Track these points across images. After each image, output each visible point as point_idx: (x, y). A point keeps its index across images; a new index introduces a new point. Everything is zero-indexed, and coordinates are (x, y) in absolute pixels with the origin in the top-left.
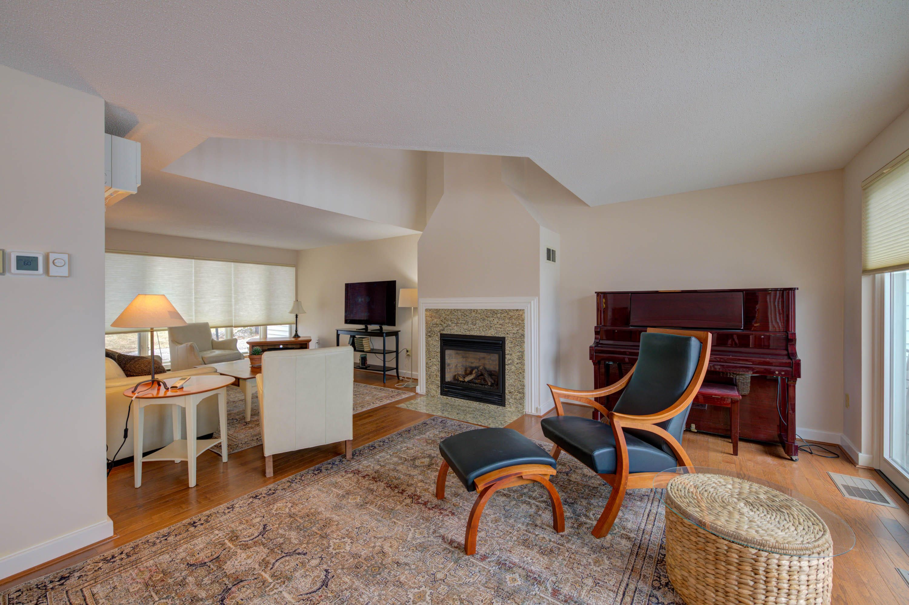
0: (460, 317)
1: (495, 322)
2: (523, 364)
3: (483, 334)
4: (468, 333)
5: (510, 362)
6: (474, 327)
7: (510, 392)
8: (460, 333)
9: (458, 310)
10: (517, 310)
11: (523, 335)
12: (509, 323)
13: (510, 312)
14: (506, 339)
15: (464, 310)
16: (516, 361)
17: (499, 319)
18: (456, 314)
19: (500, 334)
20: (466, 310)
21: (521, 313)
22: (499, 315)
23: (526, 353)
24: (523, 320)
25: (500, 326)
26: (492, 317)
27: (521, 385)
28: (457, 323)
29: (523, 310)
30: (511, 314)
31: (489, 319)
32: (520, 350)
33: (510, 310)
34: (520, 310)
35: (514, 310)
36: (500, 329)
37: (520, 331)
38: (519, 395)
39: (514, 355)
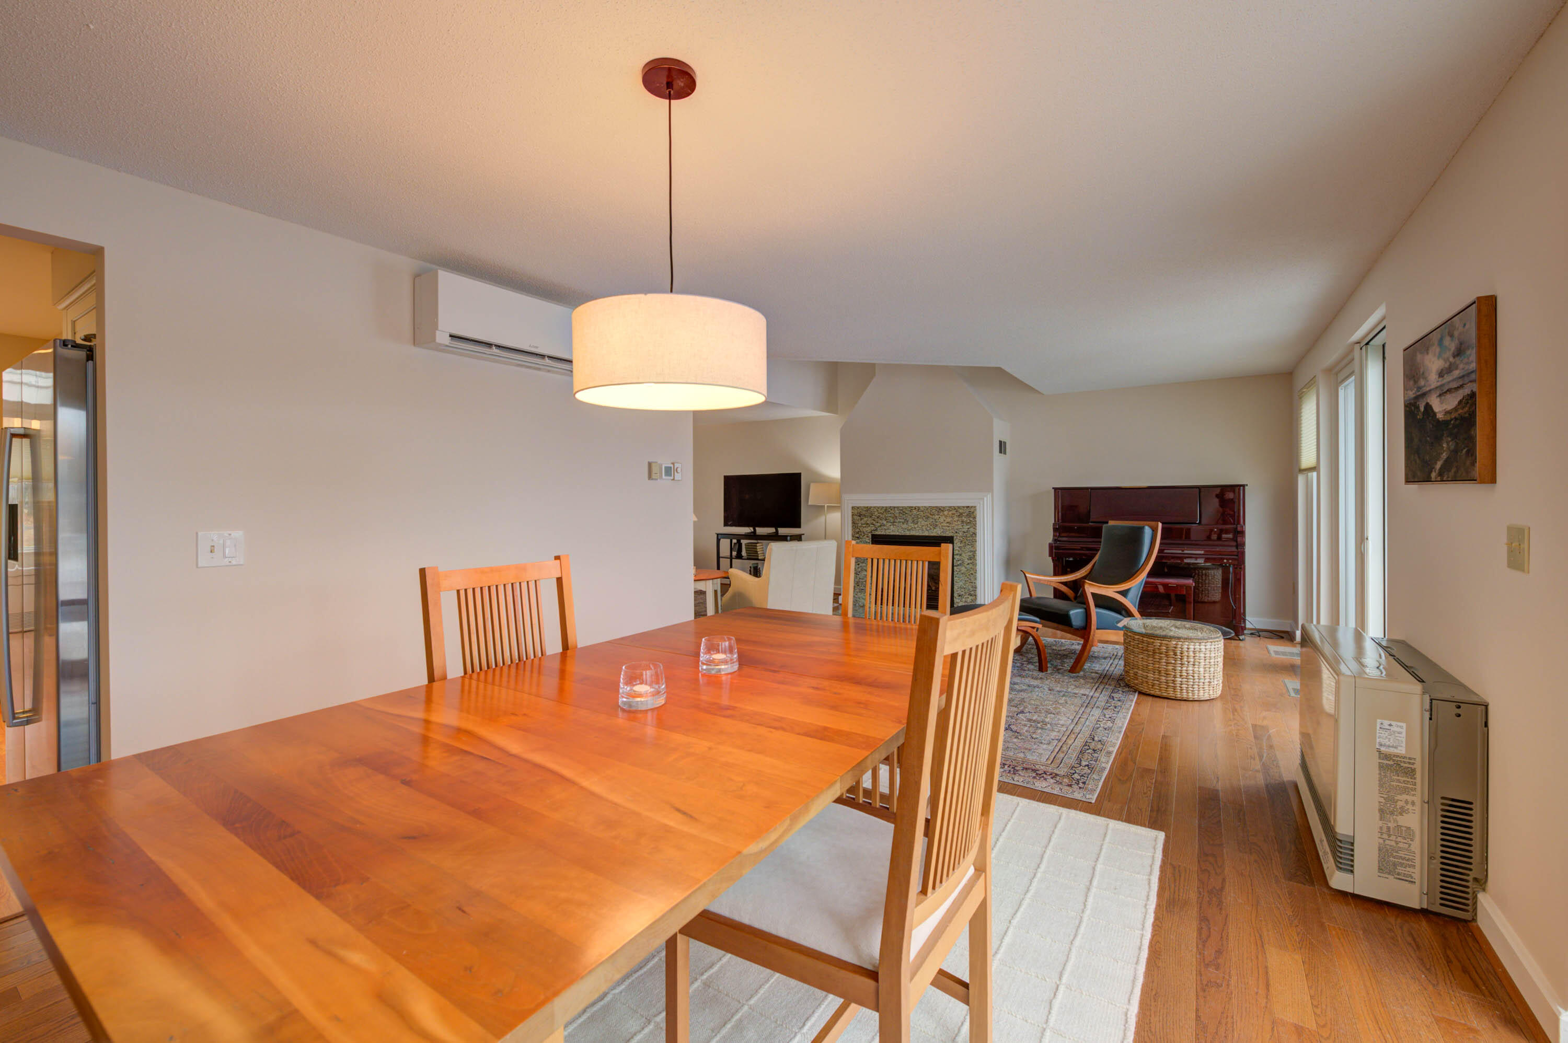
0: (897, 515)
1: (942, 520)
2: (974, 564)
3: (926, 534)
4: (908, 533)
5: (959, 563)
6: (916, 526)
7: (960, 596)
8: (898, 534)
9: (894, 508)
10: (968, 507)
11: (975, 534)
12: (958, 521)
13: (959, 510)
14: (955, 538)
15: (902, 507)
16: (967, 561)
17: (946, 516)
18: (892, 511)
19: (947, 533)
20: (906, 508)
21: (972, 510)
22: (946, 513)
23: (977, 552)
24: (975, 518)
25: (948, 524)
26: (938, 515)
27: (972, 587)
28: (894, 522)
29: (975, 507)
30: (961, 511)
31: (933, 517)
32: (972, 549)
33: (959, 507)
34: (972, 507)
35: (964, 507)
36: (947, 528)
37: (972, 530)
38: (971, 598)
39: (963, 555)
